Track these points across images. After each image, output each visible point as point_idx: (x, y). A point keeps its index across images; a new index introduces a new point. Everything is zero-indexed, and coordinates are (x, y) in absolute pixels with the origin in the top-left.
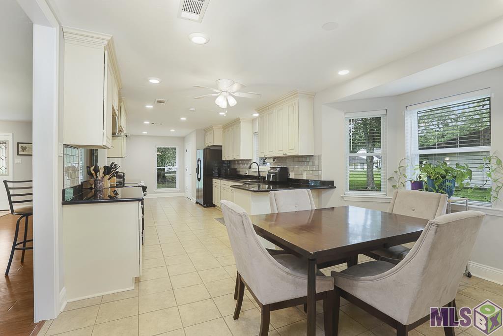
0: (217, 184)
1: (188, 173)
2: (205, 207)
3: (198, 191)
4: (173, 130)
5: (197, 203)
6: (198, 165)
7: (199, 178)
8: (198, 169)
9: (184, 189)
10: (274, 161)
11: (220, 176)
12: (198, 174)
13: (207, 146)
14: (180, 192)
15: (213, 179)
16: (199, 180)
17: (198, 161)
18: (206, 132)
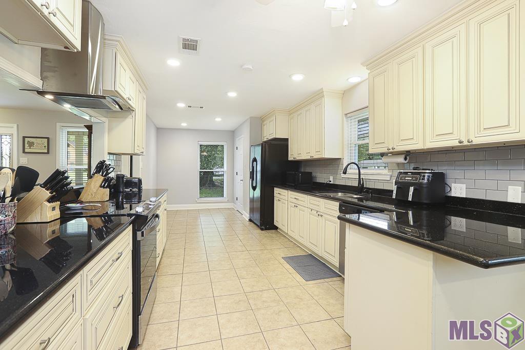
0: (281, 197)
1: (238, 178)
2: (262, 229)
3: (252, 201)
4: (218, 119)
5: (250, 220)
6: (253, 167)
7: (254, 185)
8: (252, 174)
9: (234, 199)
10: (405, 159)
11: (285, 185)
12: (253, 180)
13: (265, 140)
14: (228, 202)
15: (275, 188)
16: (254, 188)
17: (253, 161)
18: (263, 121)
